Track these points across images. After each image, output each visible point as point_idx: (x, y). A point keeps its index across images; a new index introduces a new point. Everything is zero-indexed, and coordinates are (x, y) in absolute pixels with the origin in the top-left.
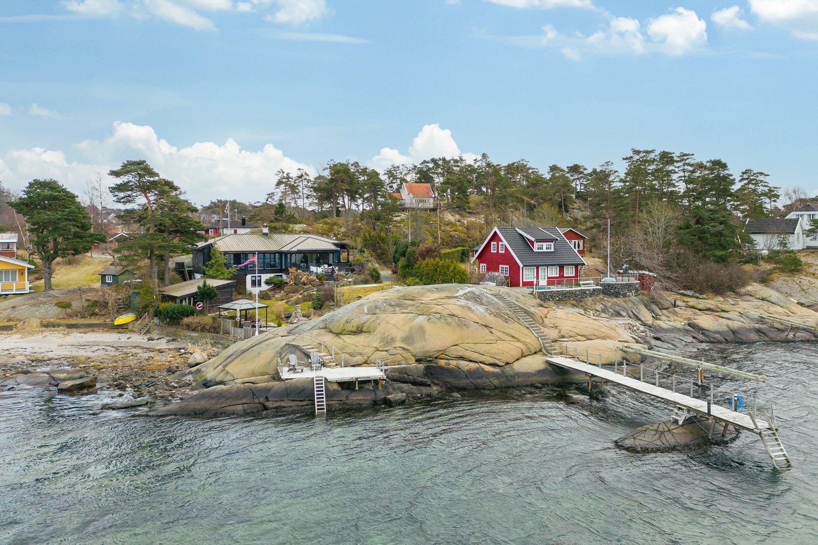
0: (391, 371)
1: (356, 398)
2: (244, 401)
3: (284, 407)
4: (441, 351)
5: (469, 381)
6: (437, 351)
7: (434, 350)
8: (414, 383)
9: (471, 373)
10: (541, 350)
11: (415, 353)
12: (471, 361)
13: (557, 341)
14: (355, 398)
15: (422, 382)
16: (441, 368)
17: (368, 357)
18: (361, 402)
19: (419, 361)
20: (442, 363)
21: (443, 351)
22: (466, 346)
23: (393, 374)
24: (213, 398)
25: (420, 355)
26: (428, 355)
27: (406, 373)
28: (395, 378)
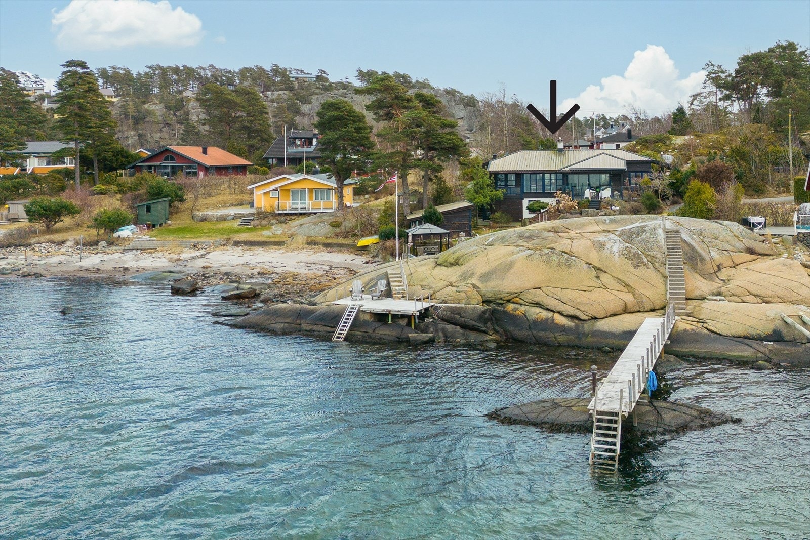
0: (444, 310)
1: (384, 332)
2: (287, 321)
3: (314, 331)
4: (514, 293)
5: (530, 333)
6: (510, 292)
7: (506, 291)
8: (464, 327)
9: (538, 324)
10: (663, 308)
11: (484, 293)
12: (548, 309)
13: (704, 298)
14: (380, 332)
15: (473, 326)
16: (506, 313)
17: (434, 293)
18: (385, 337)
19: (486, 302)
20: (510, 307)
21: (518, 294)
22: (549, 290)
23: (445, 313)
24: (269, 314)
25: (489, 296)
26: (499, 296)
27: (459, 314)
28: (445, 317)
